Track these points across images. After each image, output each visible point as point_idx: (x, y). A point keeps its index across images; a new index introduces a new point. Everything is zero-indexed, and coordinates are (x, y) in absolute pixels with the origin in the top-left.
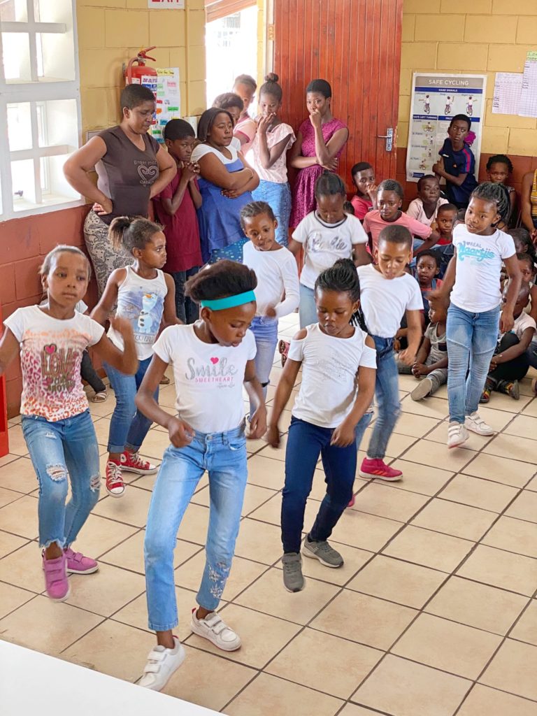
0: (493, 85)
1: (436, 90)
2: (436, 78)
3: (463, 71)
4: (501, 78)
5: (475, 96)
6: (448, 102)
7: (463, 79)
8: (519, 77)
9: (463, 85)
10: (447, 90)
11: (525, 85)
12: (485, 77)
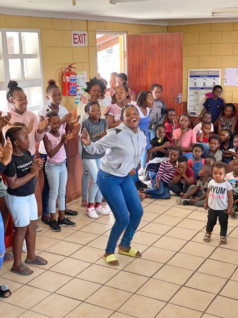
0: (224, 73)
1: (199, 76)
2: (199, 71)
3: (210, 68)
4: (227, 70)
5: (216, 78)
6: (204, 81)
7: (211, 71)
8: (235, 69)
9: (212, 74)
10: (203, 76)
11: (237, 73)
12: (220, 70)
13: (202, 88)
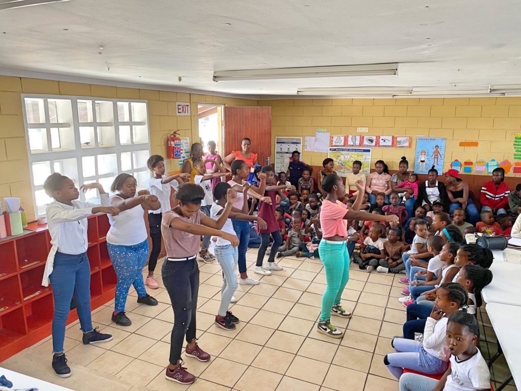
0: (304, 141)
1: (284, 143)
2: (284, 139)
3: (294, 136)
4: (307, 138)
5: (298, 145)
6: (289, 147)
7: (294, 139)
8: (314, 138)
9: (295, 141)
10: (288, 143)
11: (316, 141)
12: (301, 138)
13: (286, 153)
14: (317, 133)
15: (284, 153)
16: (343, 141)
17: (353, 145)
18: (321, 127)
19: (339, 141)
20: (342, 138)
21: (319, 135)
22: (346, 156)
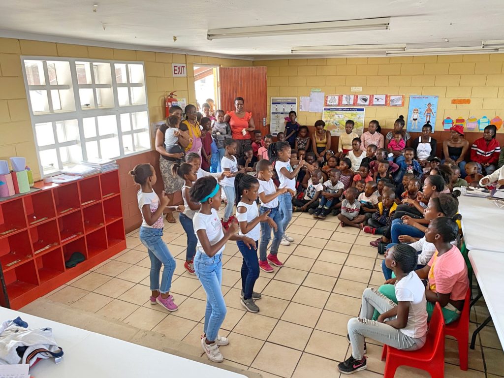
0: (299, 101)
1: (279, 103)
2: (278, 99)
3: (289, 97)
4: (302, 98)
5: (293, 105)
6: (284, 107)
7: (289, 99)
8: (309, 97)
9: (290, 101)
10: (283, 103)
11: (311, 101)
12: (296, 98)
13: (282, 113)
14: (311, 93)
15: (279, 113)
16: (337, 100)
17: (347, 105)
18: (316, 87)
19: (333, 101)
20: (337, 98)
21: (314, 95)
22: (340, 116)
